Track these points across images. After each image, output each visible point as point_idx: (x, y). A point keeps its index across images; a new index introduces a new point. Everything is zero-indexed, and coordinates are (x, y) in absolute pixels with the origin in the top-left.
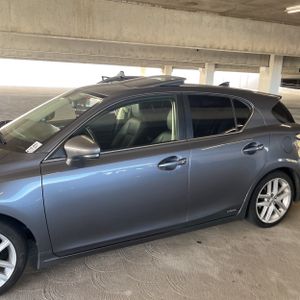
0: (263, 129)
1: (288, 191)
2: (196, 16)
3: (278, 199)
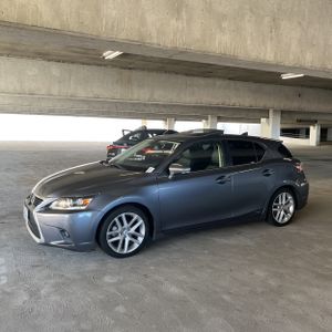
0: (273, 161)
1: (291, 202)
2: (210, 81)
3: (286, 208)
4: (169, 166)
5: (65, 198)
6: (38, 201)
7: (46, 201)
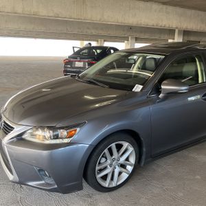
4: (160, 82)
5: (42, 128)
6: (8, 129)
7: (17, 130)
